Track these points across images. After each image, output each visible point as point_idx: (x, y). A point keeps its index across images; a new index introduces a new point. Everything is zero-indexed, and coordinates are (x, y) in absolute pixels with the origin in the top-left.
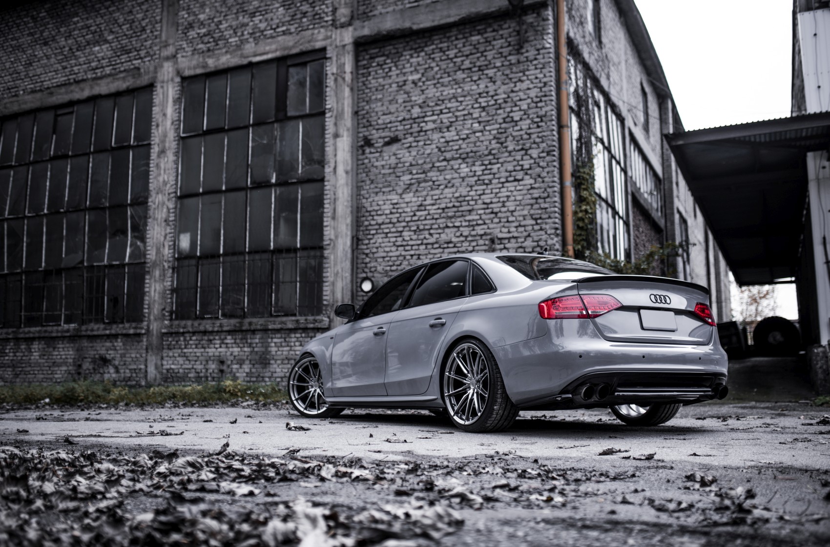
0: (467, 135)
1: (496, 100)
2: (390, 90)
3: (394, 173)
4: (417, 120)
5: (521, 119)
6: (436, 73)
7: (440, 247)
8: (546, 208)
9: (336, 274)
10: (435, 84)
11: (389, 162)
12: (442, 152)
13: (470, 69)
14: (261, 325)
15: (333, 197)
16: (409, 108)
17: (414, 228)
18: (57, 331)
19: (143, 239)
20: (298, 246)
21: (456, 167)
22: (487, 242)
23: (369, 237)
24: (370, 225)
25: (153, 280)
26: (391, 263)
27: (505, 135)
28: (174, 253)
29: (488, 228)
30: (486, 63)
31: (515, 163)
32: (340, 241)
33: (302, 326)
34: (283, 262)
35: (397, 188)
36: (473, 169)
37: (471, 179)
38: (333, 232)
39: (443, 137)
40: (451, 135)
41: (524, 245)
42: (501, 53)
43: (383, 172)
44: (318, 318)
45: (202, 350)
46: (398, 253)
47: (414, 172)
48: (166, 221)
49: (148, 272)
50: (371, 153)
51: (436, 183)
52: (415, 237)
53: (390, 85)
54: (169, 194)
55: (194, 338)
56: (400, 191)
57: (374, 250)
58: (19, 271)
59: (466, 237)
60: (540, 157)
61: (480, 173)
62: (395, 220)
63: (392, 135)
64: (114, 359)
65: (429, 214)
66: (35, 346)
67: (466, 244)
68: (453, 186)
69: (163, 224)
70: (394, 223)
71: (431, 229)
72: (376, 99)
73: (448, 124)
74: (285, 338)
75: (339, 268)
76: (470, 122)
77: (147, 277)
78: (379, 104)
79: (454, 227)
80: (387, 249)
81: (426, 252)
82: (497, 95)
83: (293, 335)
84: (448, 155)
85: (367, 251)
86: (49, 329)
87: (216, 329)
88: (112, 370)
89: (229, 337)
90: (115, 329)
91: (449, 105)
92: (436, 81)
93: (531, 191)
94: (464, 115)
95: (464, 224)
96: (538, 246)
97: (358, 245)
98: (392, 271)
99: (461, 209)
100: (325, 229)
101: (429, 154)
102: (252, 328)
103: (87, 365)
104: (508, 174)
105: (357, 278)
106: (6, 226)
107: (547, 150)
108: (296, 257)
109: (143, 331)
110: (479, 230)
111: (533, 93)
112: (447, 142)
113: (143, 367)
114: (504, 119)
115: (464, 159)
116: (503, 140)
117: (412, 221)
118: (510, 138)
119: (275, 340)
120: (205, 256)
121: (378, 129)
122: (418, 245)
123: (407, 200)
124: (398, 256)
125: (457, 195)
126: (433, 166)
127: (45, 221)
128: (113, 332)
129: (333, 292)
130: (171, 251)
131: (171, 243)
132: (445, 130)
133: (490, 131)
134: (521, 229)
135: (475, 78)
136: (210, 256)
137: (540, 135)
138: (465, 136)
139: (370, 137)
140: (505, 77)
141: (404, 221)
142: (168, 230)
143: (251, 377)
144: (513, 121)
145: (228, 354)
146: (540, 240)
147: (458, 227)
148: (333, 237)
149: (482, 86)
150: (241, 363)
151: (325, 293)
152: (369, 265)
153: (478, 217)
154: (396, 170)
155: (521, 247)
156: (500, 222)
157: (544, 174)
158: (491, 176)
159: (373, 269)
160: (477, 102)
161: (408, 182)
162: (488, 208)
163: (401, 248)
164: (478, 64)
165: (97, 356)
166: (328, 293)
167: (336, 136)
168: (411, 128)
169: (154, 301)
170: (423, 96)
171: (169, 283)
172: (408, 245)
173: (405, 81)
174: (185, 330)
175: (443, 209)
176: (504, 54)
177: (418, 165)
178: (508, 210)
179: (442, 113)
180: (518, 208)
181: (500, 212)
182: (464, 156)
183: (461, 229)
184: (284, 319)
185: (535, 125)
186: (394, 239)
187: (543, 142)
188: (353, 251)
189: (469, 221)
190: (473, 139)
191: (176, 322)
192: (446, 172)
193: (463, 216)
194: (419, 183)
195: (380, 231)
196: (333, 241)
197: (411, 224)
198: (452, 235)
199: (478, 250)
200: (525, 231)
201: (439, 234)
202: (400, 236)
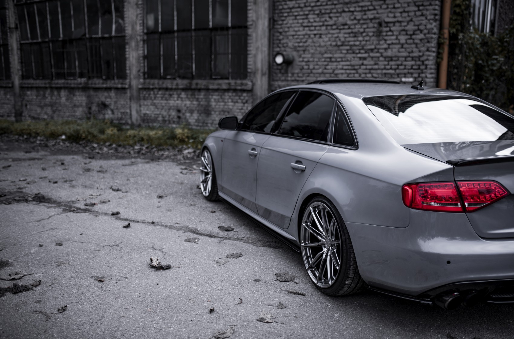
7: (337, 28)
9: (257, 49)
14: (204, 85)
17: (317, 12)
18: (74, 84)
19: (123, 18)
20: (230, 25)
22: (376, 25)
23: (283, 18)
24: (284, 9)
25: (131, 49)
26: (299, 40)
28: (143, 29)
29: (378, 13)
32: (260, 22)
33: (233, 87)
34: (219, 38)
38: (254, 15)
41: (406, 28)
44: (244, 82)
45: (166, 102)
46: (304, 33)
48: (136, 4)
49: (128, 43)
52: (317, 19)
55: (160, 93)
57: (286, 29)
58: (47, 40)
59: (359, 20)
62: (302, 5)
64: (110, 104)
65: (329, 0)
66: (63, 93)
67: (358, 26)
69: (135, 7)
70: (301, 8)
71: (331, 13)
74: (221, 96)
75: (259, 44)
77: (127, 47)
79: (350, 11)
80: (296, 29)
81: (326, 32)
83: (226, 94)
85: (281, 30)
86: (69, 81)
87: (174, 87)
88: (110, 112)
89: (183, 93)
90: (109, 84)
95: (358, 9)
96: (419, 29)
97: (274, 25)
98: (299, 47)
100: (249, 12)
102: (199, 87)
103: (94, 108)
105: (273, 51)
106: (36, 8)
108: (228, 35)
109: (127, 86)
110: (370, 15)
113: (128, 111)
117: (316, 6)
119: (214, 97)
120: (164, 32)
122: (320, 26)
124: (304, 35)
128: (108, 86)
129: (255, 63)
130: (141, 28)
131: (141, 22)
134: (405, 15)
136: (168, 31)
141: (310, 6)
142: (139, 12)
143: (199, 123)
145: (183, 105)
146: (421, 24)
147: (353, 12)
148: (254, 19)
150: (192, 112)
151: (249, 63)
152: (282, 42)
155: (404, 30)
156: (388, 8)
159: (285, 45)
163: (307, 29)
165: (100, 102)
166: (251, 63)
169: (133, 64)
171: (141, 52)
172: (312, 26)
174: (154, 87)
183: (355, 13)
184: (220, 81)
186: (301, 21)
188: (270, 30)
189: (362, 7)
191: (148, 81)
193: (357, 2)
195: (291, 14)
196: (255, 22)
197: (315, 8)
198: (348, 18)
199: (368, 32)
200: (409, 16)
201: (337, 17)
202: (307, 18)
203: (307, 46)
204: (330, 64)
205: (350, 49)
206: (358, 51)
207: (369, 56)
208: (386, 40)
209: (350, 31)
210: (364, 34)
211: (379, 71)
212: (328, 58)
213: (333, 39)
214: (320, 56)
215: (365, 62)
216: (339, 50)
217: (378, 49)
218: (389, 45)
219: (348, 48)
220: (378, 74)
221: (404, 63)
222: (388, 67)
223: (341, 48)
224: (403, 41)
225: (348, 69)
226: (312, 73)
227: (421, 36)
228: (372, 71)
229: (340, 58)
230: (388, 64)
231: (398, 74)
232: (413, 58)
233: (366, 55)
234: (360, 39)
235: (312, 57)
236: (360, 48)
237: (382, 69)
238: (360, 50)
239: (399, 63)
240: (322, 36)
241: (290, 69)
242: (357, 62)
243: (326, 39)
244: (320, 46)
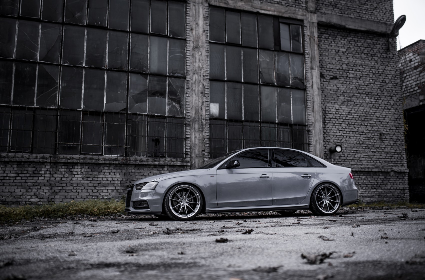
0: (368, 84)
1: (379, 72)
2: (331, 52)
3: (336, 94)
4: (345, 71)
5: (389, 83)
6: (353, 51)
7: (359, 134)
8: (400, 123)
9: (316, 141)
10: (353, 56)
11: (333, 88)
12: (358, 89)
13: (367, 54)
15: (312, 100)
16: (341, 64)
17: (347, 123)
19: (180, 102)
20: (292, 122)
21: (364, 97)
22: (379, 135)
25: (193, 130)
26: (337, 139)
27: (383, 88)
29: (379, 128)
30: (373, 53)
31: (387, 101)
32: (317, 124)
35: (338, 102)
36: (371, 100)
37: (370, 104)
38: (313, 119)
39: (357, 82)
40: (361, 82)
42: (379, 51)
43: (330, 92)
46: (340, 134)
47: (346, 96)
48: (202, 93)
49: (189, 125)
50: (324, 81)
51: (356, 103)
52: (347, 127)
53: (332, 50)
54: (204, 76)
56: (339, 104)
57: (329, 131)
59: (370, 131)
60: (397, 101)
61: (374, 103)
62: (338, 118)
63: (334, 75)
65: (353, 117)
67: (370, 134)
68: (363, 106)
69: (200, 95)
70: (337, 119)
71: (355, 124)
72: (325, 55)
73: (359, 77)
75: (317, 138)
76: (369, 78)
77: (187, 128)
78: (327, 58)
79: (365, 125)
80: (335, 131)
81: (353, 135)
82: (379, 69)
84: (361, 91)
90: (163, 161)
91: (359, 68)
92: (353, 55)
93: (394, 115)
94: (366, 75)
96: (398, 139)
99: (367, 117)
100: (309, 116)
101: (352, 89)
104: (385, 106)
106: (37, 68)
107: (399, 98)
108: (291, 129)
110: (375, 128)
111: (393, 73)
112: (360, 85)
114: (382, 81)
115: (367, 95)
116: (382, 90)
117: (345, 119)
118: (385, 90)
121: (326, 70)
122: (349, 131)
123: (343, 109)
124: (340, 136)
125: (365, 111)
126: (354, 95)
127: (84, 72)
131: (207, 108)
132: (358, 79)
133: (377, 85)
134: (391, 131)
135: (370, 59)
137: (396, 91)
138: (367, 84)
139: (323, 73)
140: (381, 62)
141: (342, 119)
142: (205, 100)
144: (385, 83)
147: (366, 126)
148: (313, 121)
149: (373, 63)
153: (374, 123)
154: (337, 93)
155: (391, 139)
156: (383, 126)
157: (398, 109)
158: (378, 105)
159: (328, 141)
160: (371, 70)
161: (343, 100)
162: (378, 119)
163: (341, 132)
164: (370, 53)
166: (312, 150)
167: (312, 68)
168: (343, 74)
169: (195, 144)
170: (347, 60)
172: (344, 131)
173: (339, 50)
175: (360, 116)
176: (381, 52)
177: (347, 92)
178: (386, 122)
179: (356, 71)
180: (390, 121)
181: (383, 122)
182: (367, 93)
183: (368, 127)
185: (394, 87)
186: (338, 127)
187: (397, 95)
189: (371, 124)
190: (370, 87)
192: (360, 99)
193: (368, 121)
194: (348, 102)
195: (330, 122)
196: (313, 124)
197: (345, 121)
198: (364, 129)
199: (375, 138)
200: (393, 132)
201: (358, 127)
202: (341, 126)
203: (342, 143)
204: (357, 154)
205: (367, 146)
206: (371, 148)
207: (377, 151)
208: (384, 143)
209: (366, 136)
210: (373, 139)
211: (383, 160)
212: (355, 150)
213: (358, 140)
214: (350, 149)
215: (375, 154)
216: (361, 146)
217: (381, 147)
218: (386, 145)
219: (366, 145)
220: (382, 161)
221: (394, 156)
222: (387, 157)
223: (362, 145)
224: (392, 144)
225: (367, 158)
226: (346, 159)
227: (399, 142)
228: (379, 159)
229: (362, 151)
230: (387, 156)
231: (392, 161)
232: (397, 153)
233: (375, 150)
234: (372, 141)
235: (345, 149)
236: (372, 146)
237: (384, 159)
238: (372, 147)
239: (391, 155)
240: (351, 137)
241: (332, 156)
242: (371, 154)
243: (354, 140)
244: (350, 143)
